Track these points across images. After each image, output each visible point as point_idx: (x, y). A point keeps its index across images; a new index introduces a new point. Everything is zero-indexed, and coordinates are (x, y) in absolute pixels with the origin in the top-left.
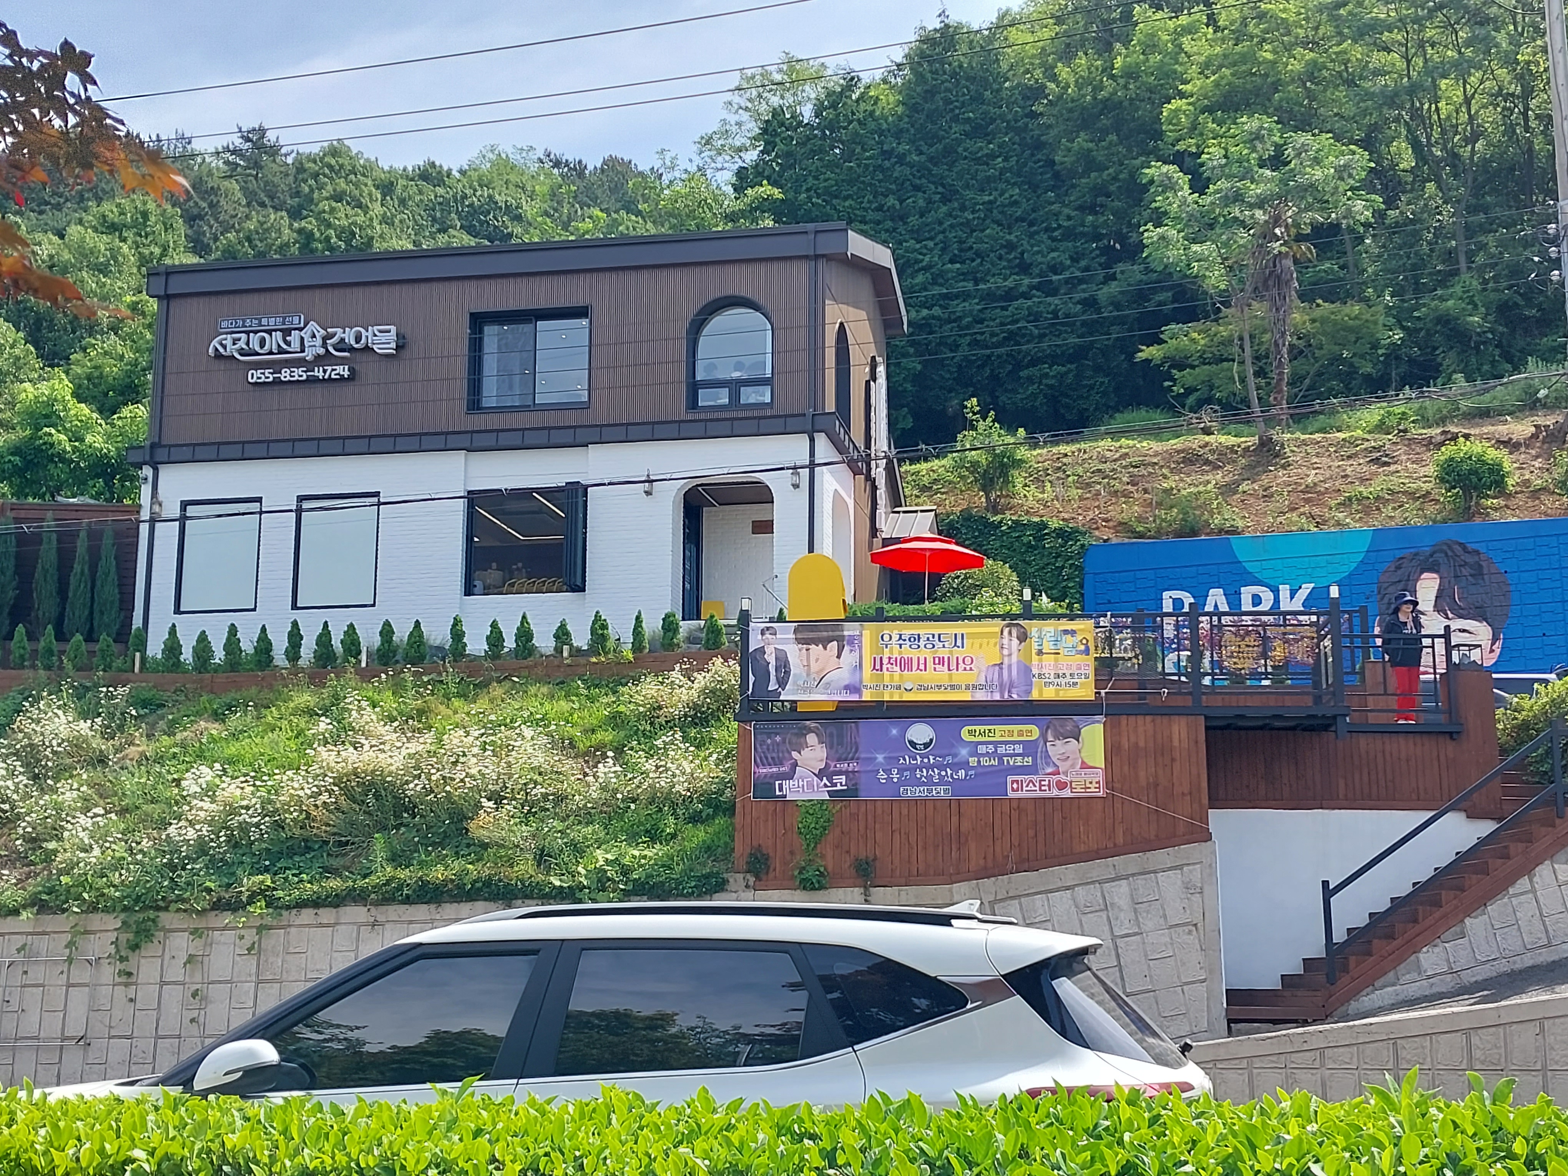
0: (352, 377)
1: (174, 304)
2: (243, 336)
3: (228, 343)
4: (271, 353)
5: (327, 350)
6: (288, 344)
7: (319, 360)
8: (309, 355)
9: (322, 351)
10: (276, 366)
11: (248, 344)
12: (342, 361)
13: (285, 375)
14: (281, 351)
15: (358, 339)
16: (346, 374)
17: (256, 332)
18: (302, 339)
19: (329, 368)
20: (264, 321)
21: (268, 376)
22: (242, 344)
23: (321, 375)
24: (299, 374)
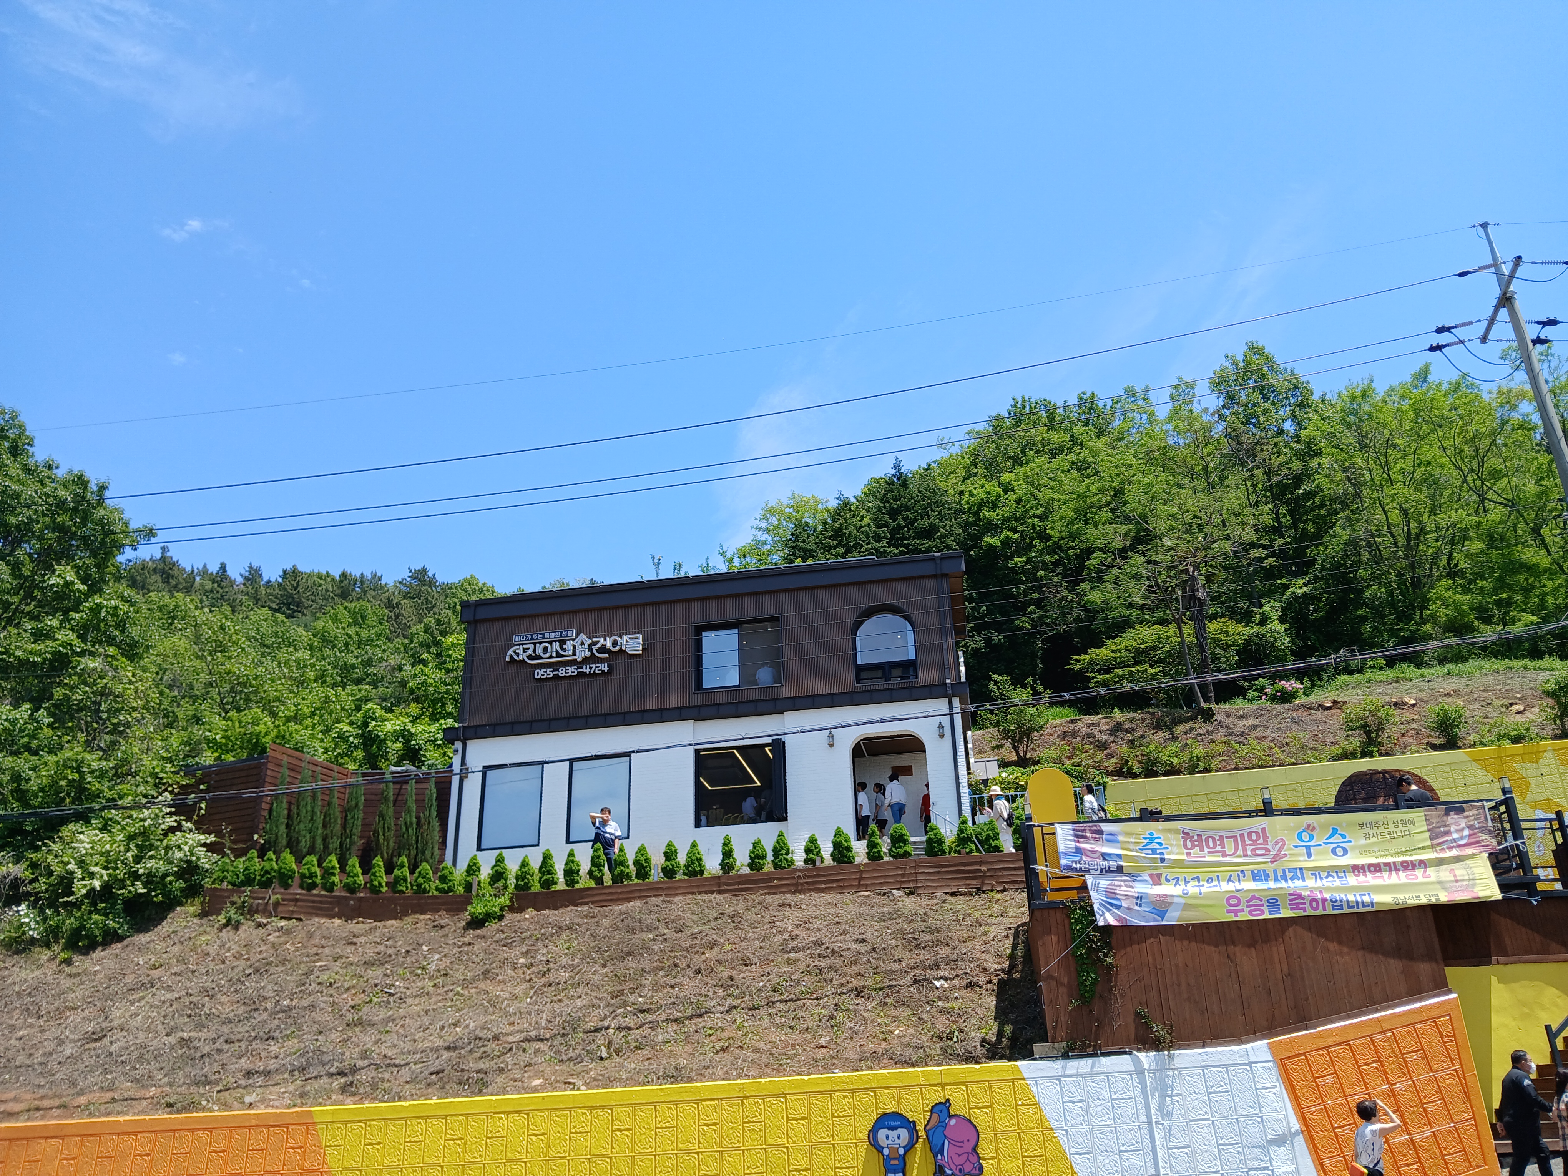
0: (609, 672)
1: (481, 628)
2: (532, 646)
3: (520, 652)
4: (551, 657)
5: (592, 653)
6: (565, 650)
7: (586, 660)
8: (579, 657)
9: (588, 654)
10: (555, 666)
11: (534, 651)
12: (603, 660)
13: (562, 672)
14: (559, 655)
15: (615, 644)
16: (606, 669)
17: (540, 643)
18: (574, 647)
19: (594, 666)
20: (547, 635)
21: (549, 673)
22: (530, 652)
23: (588, 671)
24: (572, 671)
